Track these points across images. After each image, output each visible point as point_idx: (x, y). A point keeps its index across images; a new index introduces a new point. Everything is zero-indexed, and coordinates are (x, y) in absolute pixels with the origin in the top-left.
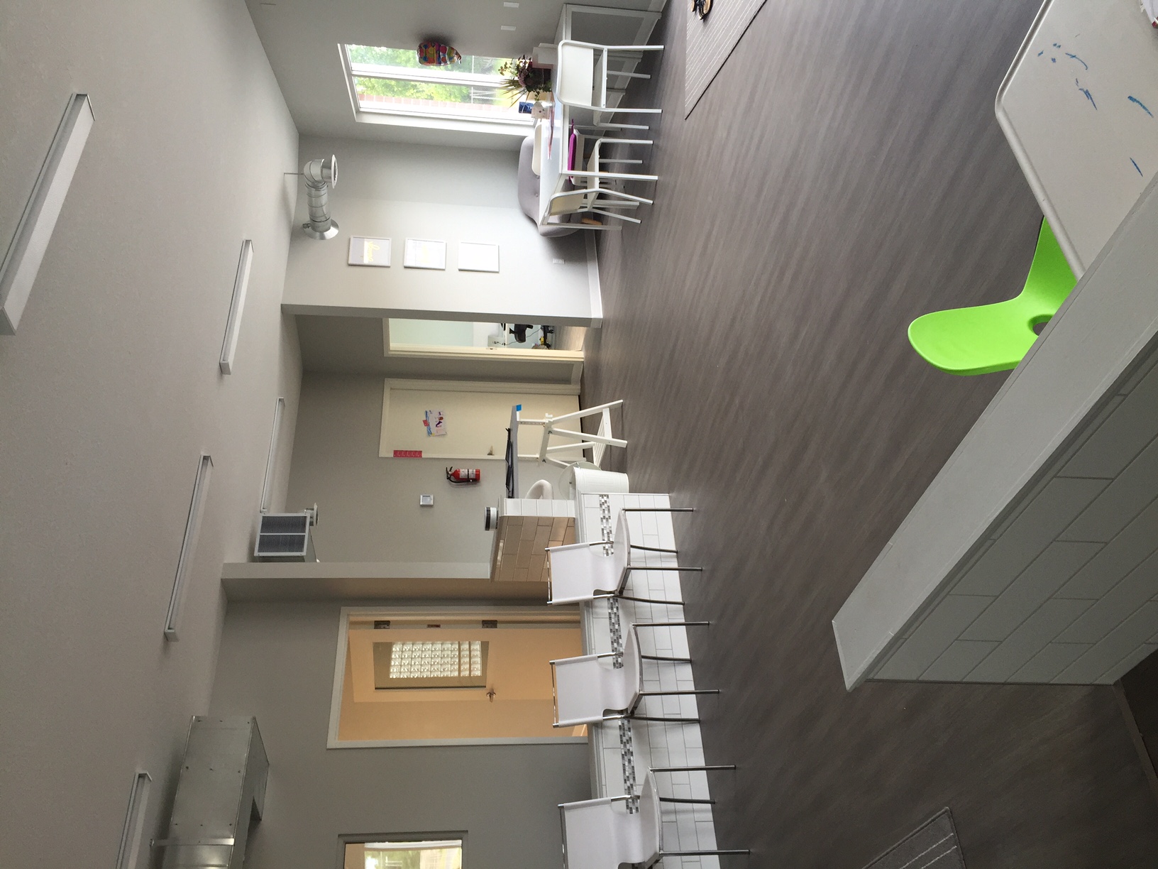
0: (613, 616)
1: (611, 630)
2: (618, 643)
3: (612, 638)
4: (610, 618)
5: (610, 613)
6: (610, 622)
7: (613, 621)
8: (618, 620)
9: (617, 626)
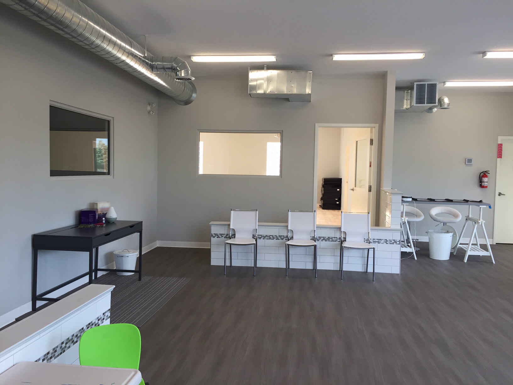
0: (336, 239)
1: (329, 237)
2: (323, 240)
3: (325, 237)
4: (335, 238)
5: (337, 238)
6: (333, 237)
7: (333, 239)
8: (334, 241)
9: (331, 240)
